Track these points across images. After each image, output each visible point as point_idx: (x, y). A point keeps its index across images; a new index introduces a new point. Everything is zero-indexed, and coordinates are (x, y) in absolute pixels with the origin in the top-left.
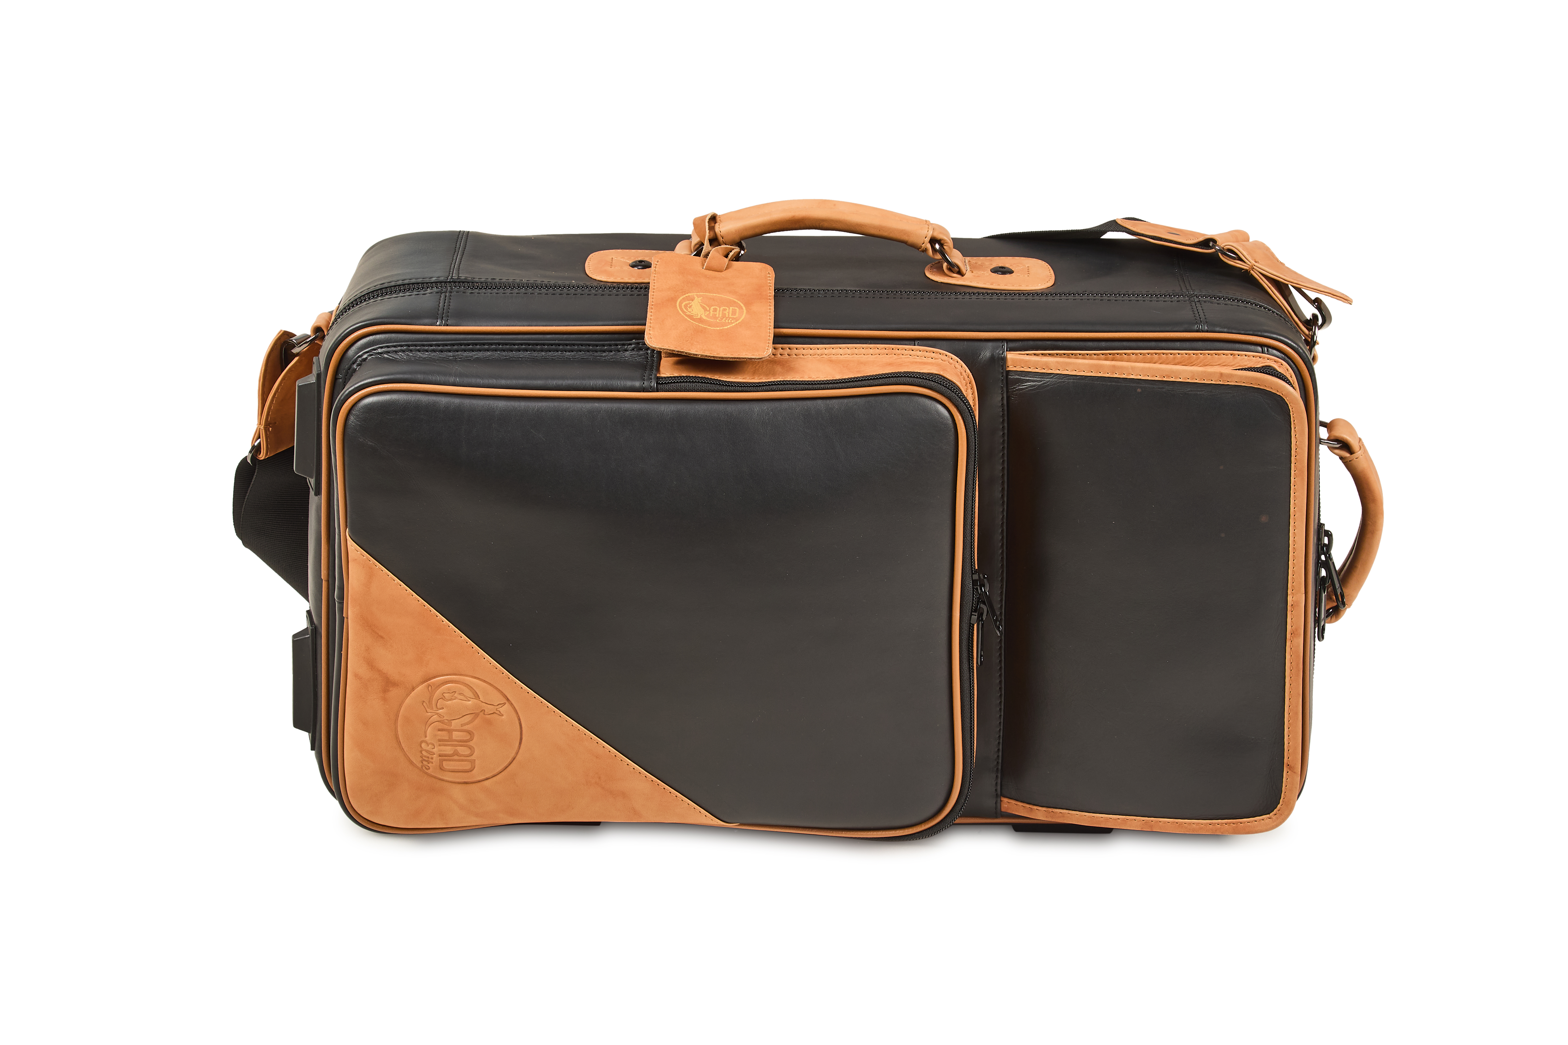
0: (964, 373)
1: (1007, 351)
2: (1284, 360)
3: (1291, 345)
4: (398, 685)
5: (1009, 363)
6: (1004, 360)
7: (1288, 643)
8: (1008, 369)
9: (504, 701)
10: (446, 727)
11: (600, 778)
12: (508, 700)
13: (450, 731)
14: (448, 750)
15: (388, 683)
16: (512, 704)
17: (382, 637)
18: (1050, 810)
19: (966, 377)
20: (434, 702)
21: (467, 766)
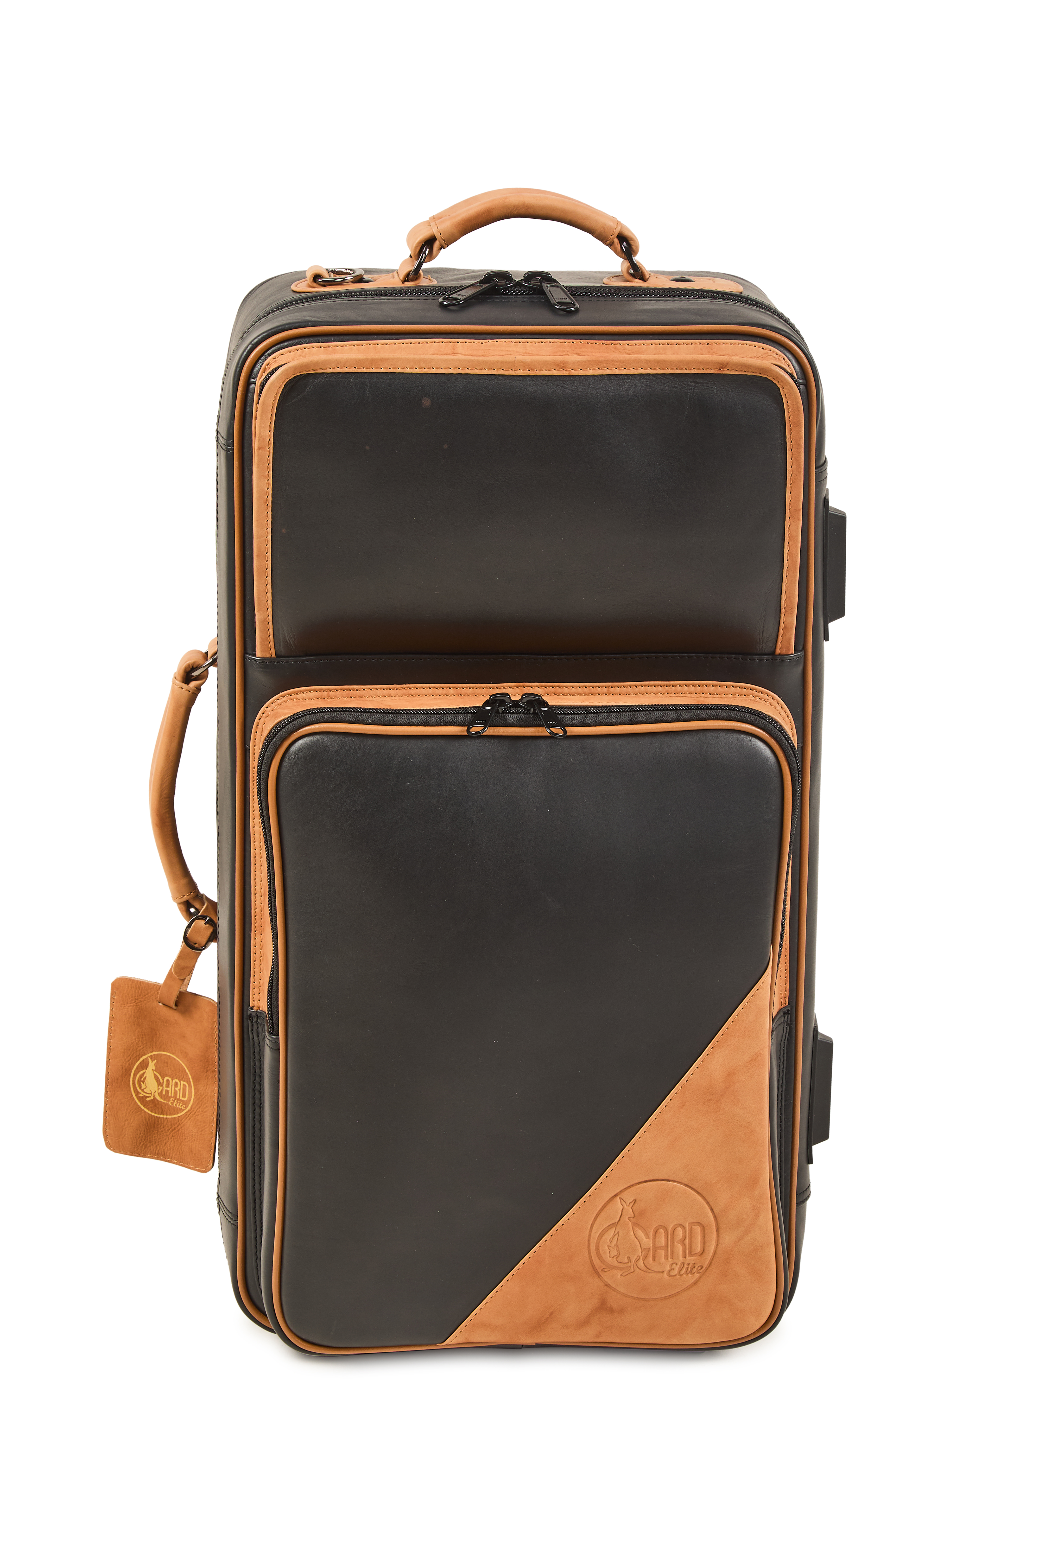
0: (279, 701)
1: (256, 656)
2: (265, 359)
3: (248, 352)
4: (604, 1299)
5: (268, 655)
6: (263, 659)
7: (574, 373)
8: (274, 656)
9: (618, 1199)
10: (651, 1253)
11: (710, 1100)
12: (616, 1195)
13: (656, 1248)
14: (679, 1248)
15: (603, 1307)
16: (621, 1192)
17: (551, 1314)
18: (783, 610)
19: (284, 699)
20: (621, 1265)
21: (698, 1229)
